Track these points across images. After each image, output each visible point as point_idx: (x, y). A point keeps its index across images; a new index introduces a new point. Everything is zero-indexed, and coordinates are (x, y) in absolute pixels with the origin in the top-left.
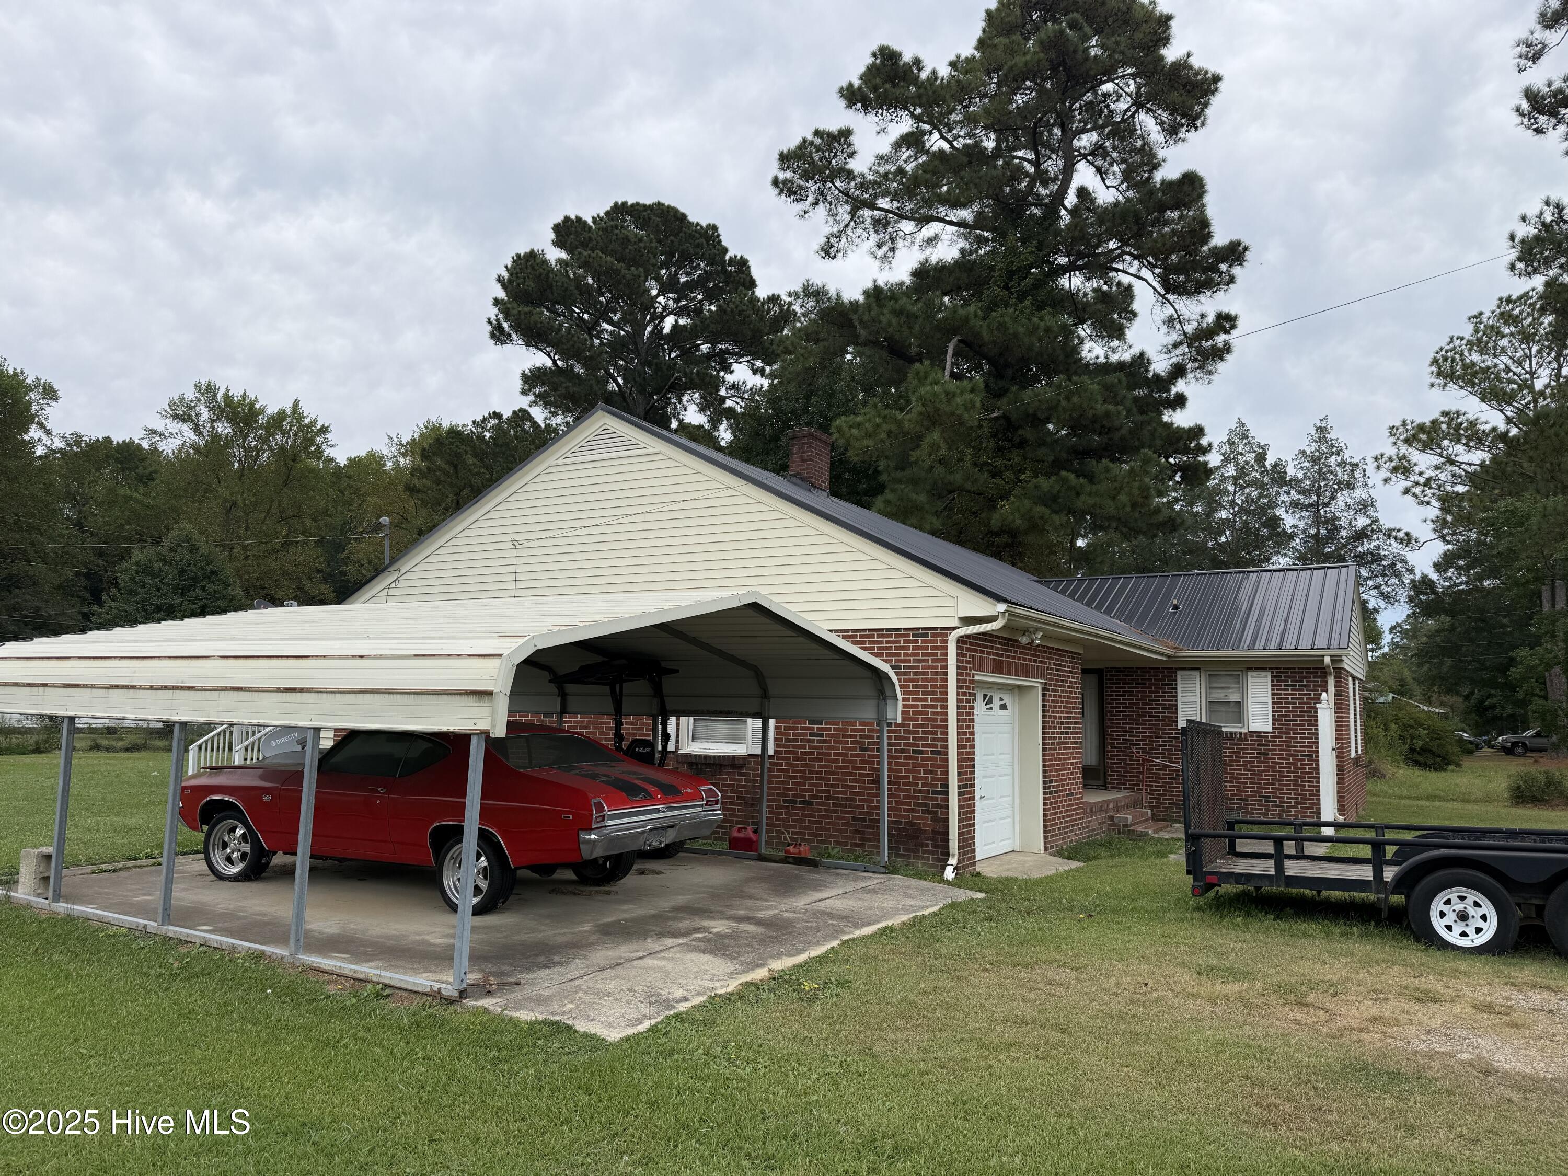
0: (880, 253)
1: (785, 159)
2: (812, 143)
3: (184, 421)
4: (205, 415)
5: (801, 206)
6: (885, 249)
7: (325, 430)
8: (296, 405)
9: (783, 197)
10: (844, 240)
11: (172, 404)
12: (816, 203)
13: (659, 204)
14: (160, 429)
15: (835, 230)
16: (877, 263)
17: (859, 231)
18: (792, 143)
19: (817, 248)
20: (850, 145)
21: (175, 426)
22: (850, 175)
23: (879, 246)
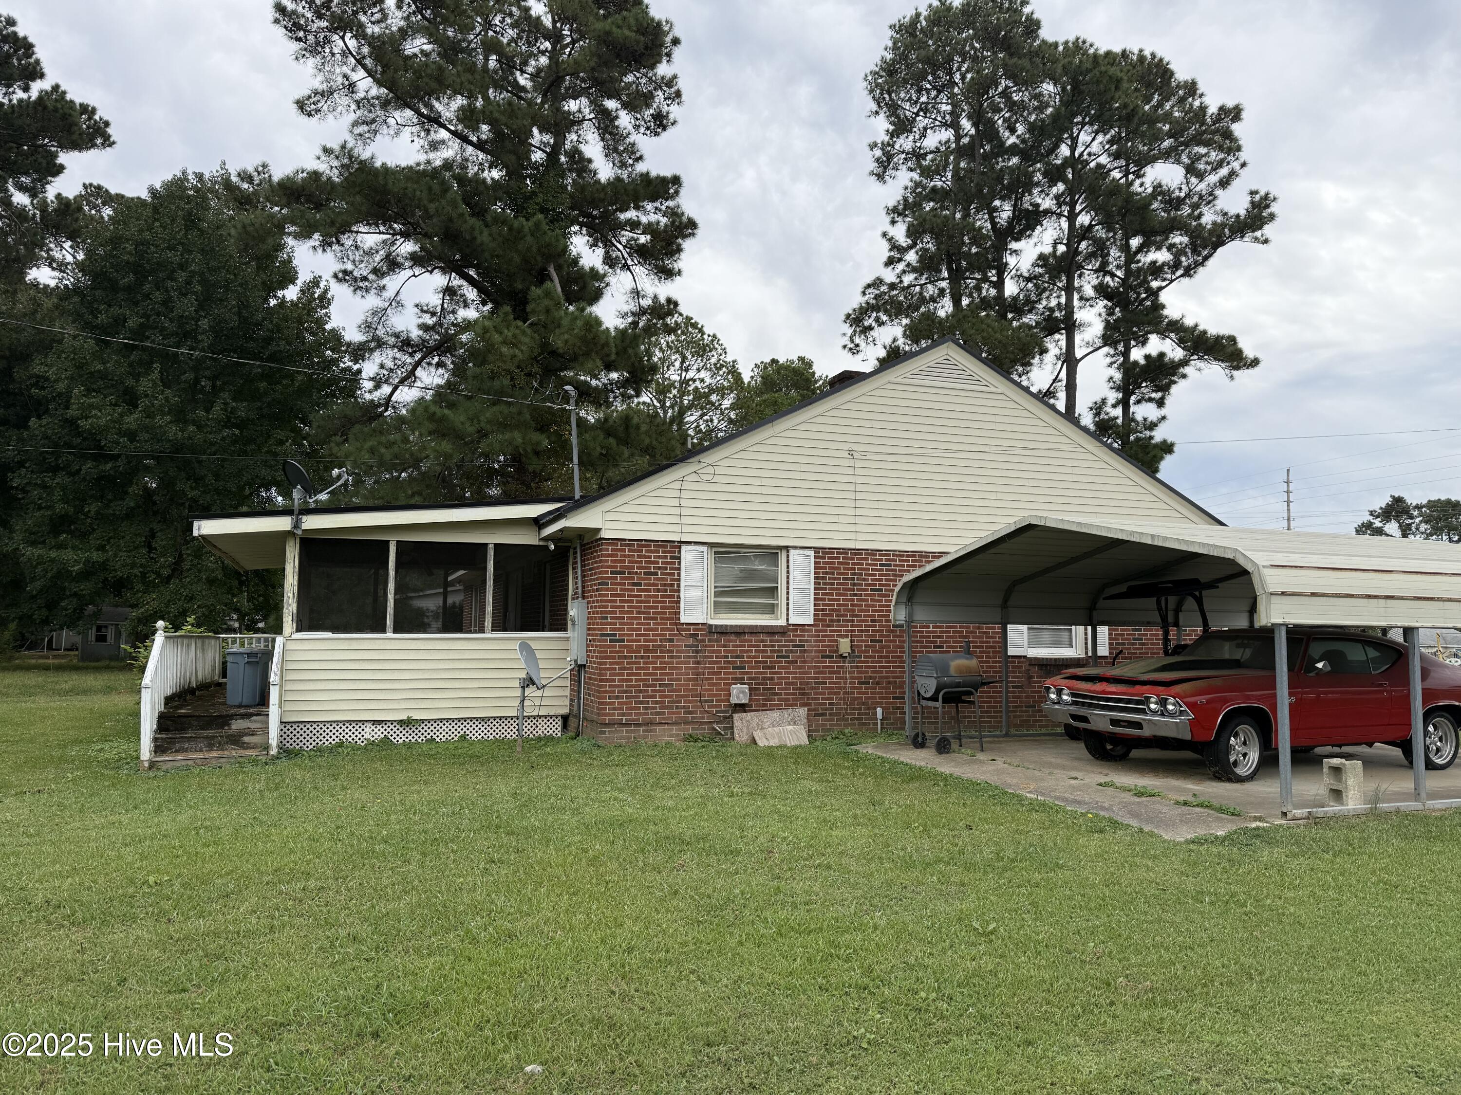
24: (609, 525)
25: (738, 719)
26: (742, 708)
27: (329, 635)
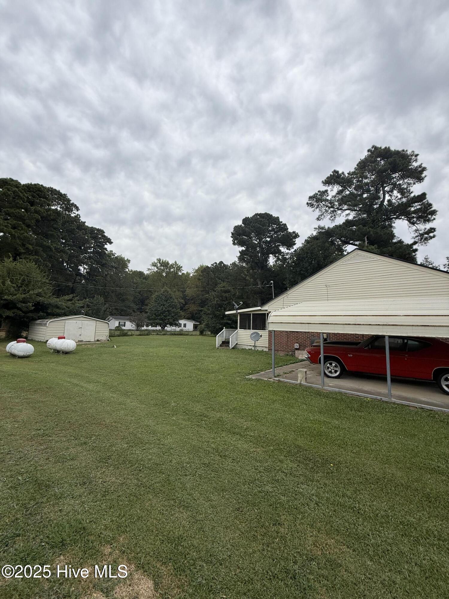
0: (332, 219)
1: (310, 198)
2: (317, 194)
3: (155, 266)
4: (159, 265)
5: (313, 209)
6: (333, 217)
7: (181, 267)
8: (176, 262)
9: (309, 207)
10: (323, 216)
11: (152, 263)
12: (316, 208)
13: (266, 213)
14: (151, 268)
15: (321, 214)
16: (331, 221)
17: (326, 214)
18: (312, 194)
19: (316, 218)
20: (327, 194)
21: (153, 268)
22: (327, 200)
23: (331, 217)
24: (269, 309)
25: (296, 351)
26: (297, 349)
27: (243, 330)
